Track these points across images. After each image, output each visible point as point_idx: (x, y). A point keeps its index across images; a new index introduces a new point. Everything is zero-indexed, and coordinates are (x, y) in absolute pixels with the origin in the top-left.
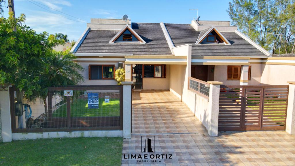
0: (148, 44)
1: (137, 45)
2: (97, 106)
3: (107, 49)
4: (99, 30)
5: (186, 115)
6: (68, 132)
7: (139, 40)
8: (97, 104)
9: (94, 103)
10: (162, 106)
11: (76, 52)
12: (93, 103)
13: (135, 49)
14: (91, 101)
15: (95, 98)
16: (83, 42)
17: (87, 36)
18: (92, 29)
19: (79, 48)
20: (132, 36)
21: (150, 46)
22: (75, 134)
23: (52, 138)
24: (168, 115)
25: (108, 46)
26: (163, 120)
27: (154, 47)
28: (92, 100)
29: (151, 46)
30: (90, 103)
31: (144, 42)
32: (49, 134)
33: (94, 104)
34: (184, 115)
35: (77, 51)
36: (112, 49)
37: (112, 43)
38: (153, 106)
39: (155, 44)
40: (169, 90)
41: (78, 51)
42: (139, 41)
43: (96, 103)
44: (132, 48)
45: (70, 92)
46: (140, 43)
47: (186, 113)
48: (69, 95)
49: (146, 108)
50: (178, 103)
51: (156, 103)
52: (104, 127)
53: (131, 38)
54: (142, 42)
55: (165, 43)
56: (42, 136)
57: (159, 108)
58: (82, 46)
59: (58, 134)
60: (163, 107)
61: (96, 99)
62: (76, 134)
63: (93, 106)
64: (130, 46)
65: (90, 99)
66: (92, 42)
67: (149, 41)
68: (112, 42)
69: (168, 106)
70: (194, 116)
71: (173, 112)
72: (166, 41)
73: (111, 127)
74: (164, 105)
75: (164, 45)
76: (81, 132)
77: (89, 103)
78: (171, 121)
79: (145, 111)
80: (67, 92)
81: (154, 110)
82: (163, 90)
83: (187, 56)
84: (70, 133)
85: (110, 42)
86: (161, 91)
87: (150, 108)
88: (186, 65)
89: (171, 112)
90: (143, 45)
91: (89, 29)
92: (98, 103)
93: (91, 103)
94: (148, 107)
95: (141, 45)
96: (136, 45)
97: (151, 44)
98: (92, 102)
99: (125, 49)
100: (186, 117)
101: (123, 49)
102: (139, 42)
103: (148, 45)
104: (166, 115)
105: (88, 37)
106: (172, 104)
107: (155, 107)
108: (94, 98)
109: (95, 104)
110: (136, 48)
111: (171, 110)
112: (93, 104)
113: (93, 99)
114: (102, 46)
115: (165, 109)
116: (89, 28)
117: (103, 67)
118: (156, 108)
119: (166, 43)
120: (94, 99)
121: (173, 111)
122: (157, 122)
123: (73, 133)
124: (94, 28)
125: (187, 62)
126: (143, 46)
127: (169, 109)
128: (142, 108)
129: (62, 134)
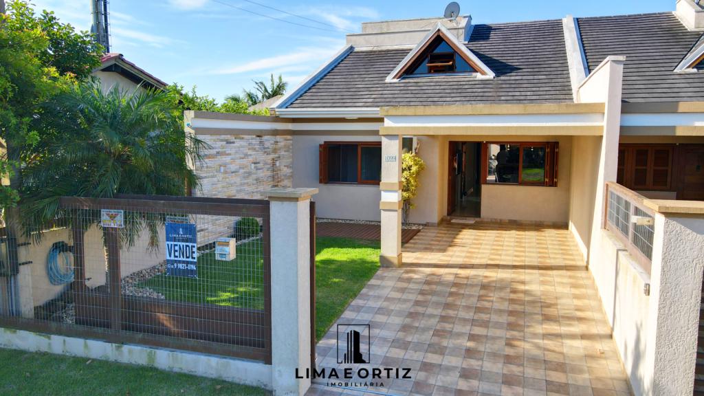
0: (502, 78)
1: (464, 83)
2: (193, 267)
3: (373, 96)
4: (375, 49)
5: (577, 328)
6: (114, 345)
7: (474, 69)
8: (192, 263)
9: (185, 259)
10: (502, 280)
11: (287, 108)
12: (181, 259)
13: (453, 95)
14: (175, 251)
15: (187, 241)
16: (318, 82)
17: (336, 66)
18: (357, 49)
19: (301, 96)
20: (457, 58)
21: (504, 86)
22: (130, 352)
23: (73, 355)
24: (504, 319)
25: (379, 89)
26: (472, 337)
27: (517, 85)
28: (177, 248)
29: (508, 86)
30: (173, 258)
31: (490, 75)
32: (64, 341)
33: (184, 262)
34: (570, 325)
35: (292, 104)
36: (386, 96)
37: (396, 80)
38: (467, 278)
39: (524, 77)
40: (565, 226)
41: (294, 105)
42: (476, 71)
43: (190, 259)
44: (447, 91)
45: (116, 215)
46: (479, 76)
47: (580, 319)
48: (112, 226)
49: (440, 283)
50: (569, 273)
51: (487, 266)
52: (215, 345)
53: (451, 63)
54: (483, 73)
55: (559, 72)
56: (50, 344)
57: (484, 287)
58: (311, 90)
59: (86, 346)
60: (501, 286)
61: (190, 244)
62: (134, 354)
63: (180, 266)
64: (442, 87)
65: (173, 243)
66: (343, 80)
67: (509, 71)
68: (394, 78)
69: (523, 283)
70: (611, 336)
71: (528, 309)
72: (566, 68)
73: (235, 348)
74: (513, 276)
75: (554, 81)
76: (149, 350)
77: (170, 256)
78: (499, 346)
79: (429, 294)
80: (108, 215)
81: (462, 291)
82: (545, 223)
83: (603, 104)
84: (118, 348)
85: (389, 79)
86: (538, 226)
87: (455, 285)
88: (601, 137)
89: (518, 308)
90: (484, 82)
91: (352, 48)
92: (196, 260)
93: (175, 257)
94: (451, 278)
95: (477, 82)
96: (462, 83)
97: (513, 78)
98: (177, 254)
99: (425, 96)
100: (573, 336)
101: (417, 96)
102: (474, 74)
103: (500, 82)
104: (494, 318)
105: (338, 68)
106: (542, 275)
107: (475, 281)
108: (183, 241)
109: (187, 263)
110: (459, 91)
111: (527, 299)
112: (180, 262)
113: (181, 244)
114: (362, 89)
115: (505, 294)
116: (350, 46)
117: (362, 148)
118: (472, 286)
119: (565, 72)
120: (185, 244)
121: (533, 302)
122: (445, 343)
123: (126, 348)
124: (362, 46)
125: (602, 127)
126: (482, 86)
127: (521, 295)
128: (427, 283)
129: (98, 349)
